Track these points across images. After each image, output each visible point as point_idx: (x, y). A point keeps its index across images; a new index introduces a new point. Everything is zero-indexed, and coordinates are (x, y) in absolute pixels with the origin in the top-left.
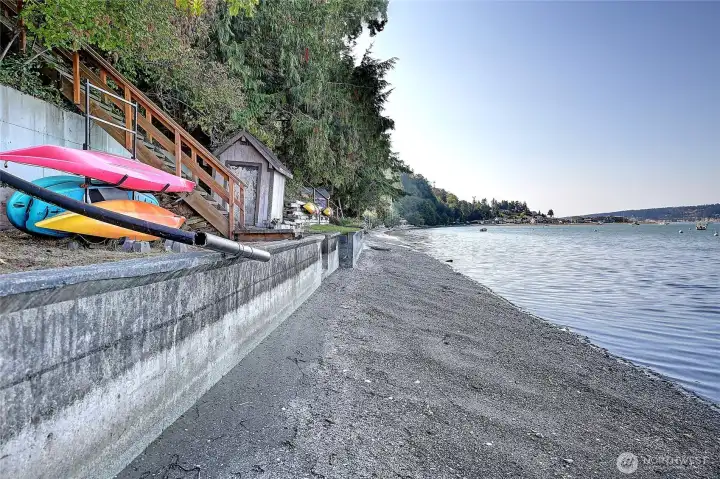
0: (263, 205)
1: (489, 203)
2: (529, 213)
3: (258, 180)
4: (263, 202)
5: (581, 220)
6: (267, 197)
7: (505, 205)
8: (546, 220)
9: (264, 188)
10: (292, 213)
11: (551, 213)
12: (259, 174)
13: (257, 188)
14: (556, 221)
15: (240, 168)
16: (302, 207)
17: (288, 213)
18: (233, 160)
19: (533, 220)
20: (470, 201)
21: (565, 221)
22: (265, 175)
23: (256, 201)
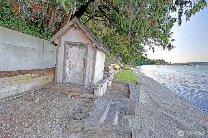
0: (89, 72)
1: (155, 60)
2: (165, 62)
3: (86, 55)
4: (89, 70)
5: (178, 64)
6: (91, 67)
7: (159, 60)
8: (169, 64)
9: (89, 61)
10: (108, 71)
11: (171, 62)
12: (87, 51)
13: (85, 60)
14: (172, 64)
15: (75, 47)
16: (113, 66)
17: (107, 71)
18: (69, 41)
19: (166, 64)
20: (151, 59)
21: (174, 65)
22: (91, 51)
23: (84, 69)
